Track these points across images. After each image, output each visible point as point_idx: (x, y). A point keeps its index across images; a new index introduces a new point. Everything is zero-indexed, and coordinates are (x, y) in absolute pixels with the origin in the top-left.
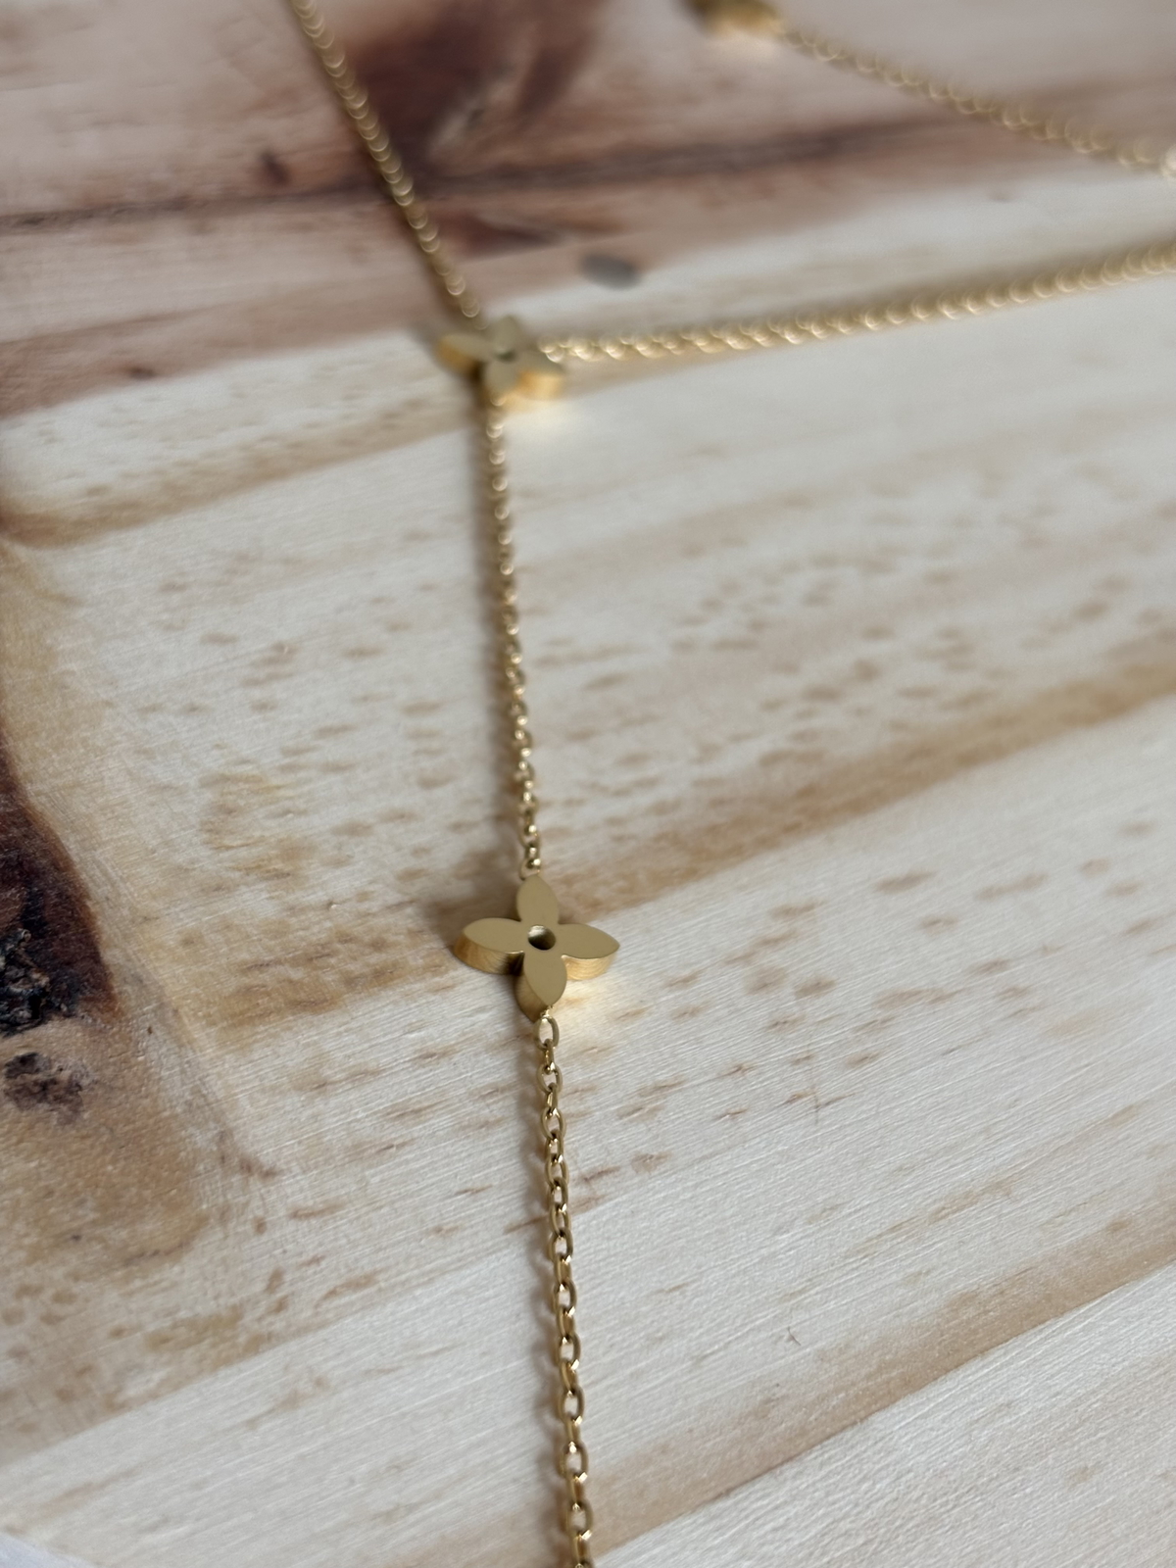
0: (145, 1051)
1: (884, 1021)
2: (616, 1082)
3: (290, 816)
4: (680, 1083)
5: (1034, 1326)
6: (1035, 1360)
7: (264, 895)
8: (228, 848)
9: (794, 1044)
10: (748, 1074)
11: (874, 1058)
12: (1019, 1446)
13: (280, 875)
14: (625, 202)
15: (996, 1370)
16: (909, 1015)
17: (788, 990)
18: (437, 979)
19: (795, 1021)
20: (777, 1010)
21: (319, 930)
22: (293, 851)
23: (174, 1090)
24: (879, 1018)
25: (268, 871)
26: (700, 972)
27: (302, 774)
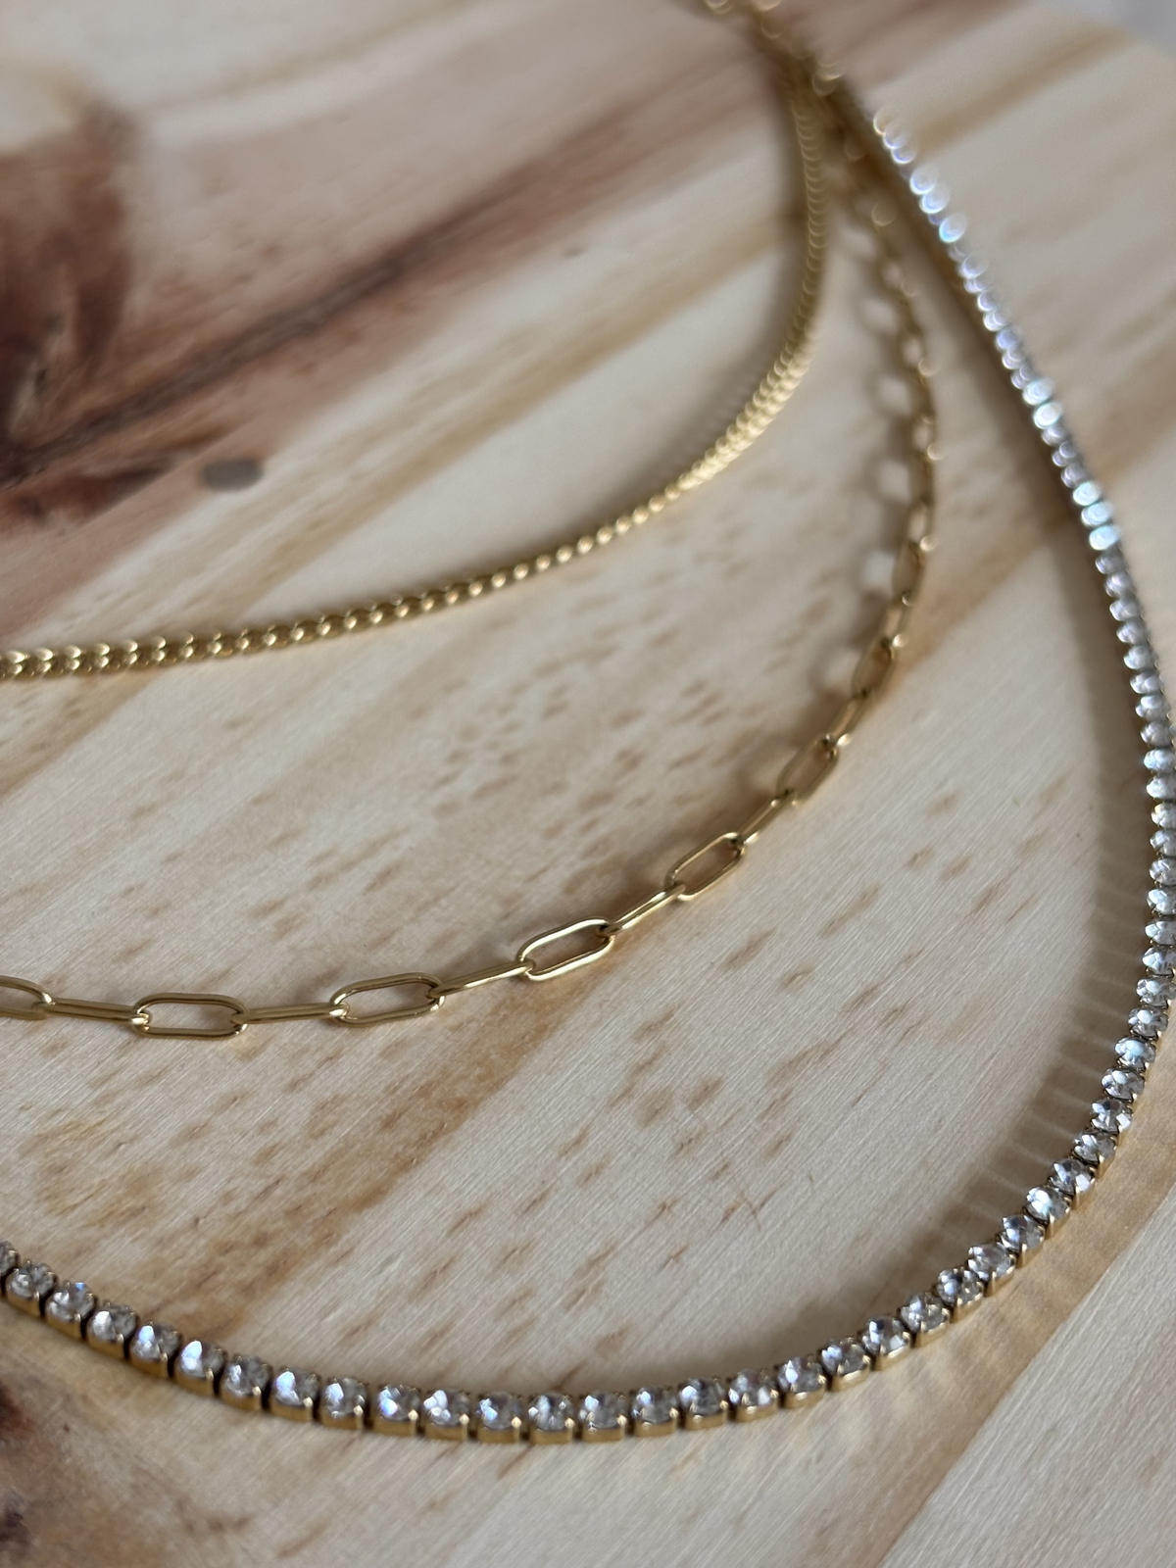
0: (69, 1452)
1: (784, 1098)
2: (550, 1275)
3: (123, 1147)
4: (612, 1248)
5: (1047, 1339)
6: (1061, 1373)
7: (128, 1240)
8: (74, 1207)
9: (707, 1158)
10: (675, 1209)
11: (789, 1138)
12: (1080, 1465)
13: (135, 1213)
14: (220, 404)
15: (1029, 1399)
16: (806, 1080)
17: (679, 1108)
18: (332, 1250)
19: (698, 1136)
20: (678, 1132)
21: (195, 1251)
22: (138, 1183)
23: (113, 1479)
24: (778, 1096)
25: (122, 1214)
26: (588, 1127)
27: (119, 1100)
